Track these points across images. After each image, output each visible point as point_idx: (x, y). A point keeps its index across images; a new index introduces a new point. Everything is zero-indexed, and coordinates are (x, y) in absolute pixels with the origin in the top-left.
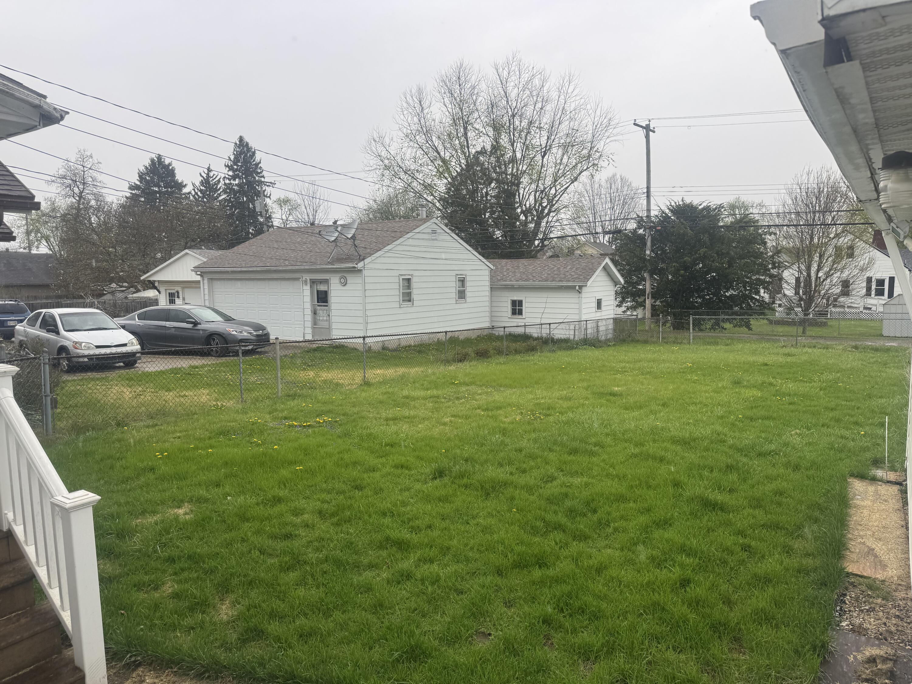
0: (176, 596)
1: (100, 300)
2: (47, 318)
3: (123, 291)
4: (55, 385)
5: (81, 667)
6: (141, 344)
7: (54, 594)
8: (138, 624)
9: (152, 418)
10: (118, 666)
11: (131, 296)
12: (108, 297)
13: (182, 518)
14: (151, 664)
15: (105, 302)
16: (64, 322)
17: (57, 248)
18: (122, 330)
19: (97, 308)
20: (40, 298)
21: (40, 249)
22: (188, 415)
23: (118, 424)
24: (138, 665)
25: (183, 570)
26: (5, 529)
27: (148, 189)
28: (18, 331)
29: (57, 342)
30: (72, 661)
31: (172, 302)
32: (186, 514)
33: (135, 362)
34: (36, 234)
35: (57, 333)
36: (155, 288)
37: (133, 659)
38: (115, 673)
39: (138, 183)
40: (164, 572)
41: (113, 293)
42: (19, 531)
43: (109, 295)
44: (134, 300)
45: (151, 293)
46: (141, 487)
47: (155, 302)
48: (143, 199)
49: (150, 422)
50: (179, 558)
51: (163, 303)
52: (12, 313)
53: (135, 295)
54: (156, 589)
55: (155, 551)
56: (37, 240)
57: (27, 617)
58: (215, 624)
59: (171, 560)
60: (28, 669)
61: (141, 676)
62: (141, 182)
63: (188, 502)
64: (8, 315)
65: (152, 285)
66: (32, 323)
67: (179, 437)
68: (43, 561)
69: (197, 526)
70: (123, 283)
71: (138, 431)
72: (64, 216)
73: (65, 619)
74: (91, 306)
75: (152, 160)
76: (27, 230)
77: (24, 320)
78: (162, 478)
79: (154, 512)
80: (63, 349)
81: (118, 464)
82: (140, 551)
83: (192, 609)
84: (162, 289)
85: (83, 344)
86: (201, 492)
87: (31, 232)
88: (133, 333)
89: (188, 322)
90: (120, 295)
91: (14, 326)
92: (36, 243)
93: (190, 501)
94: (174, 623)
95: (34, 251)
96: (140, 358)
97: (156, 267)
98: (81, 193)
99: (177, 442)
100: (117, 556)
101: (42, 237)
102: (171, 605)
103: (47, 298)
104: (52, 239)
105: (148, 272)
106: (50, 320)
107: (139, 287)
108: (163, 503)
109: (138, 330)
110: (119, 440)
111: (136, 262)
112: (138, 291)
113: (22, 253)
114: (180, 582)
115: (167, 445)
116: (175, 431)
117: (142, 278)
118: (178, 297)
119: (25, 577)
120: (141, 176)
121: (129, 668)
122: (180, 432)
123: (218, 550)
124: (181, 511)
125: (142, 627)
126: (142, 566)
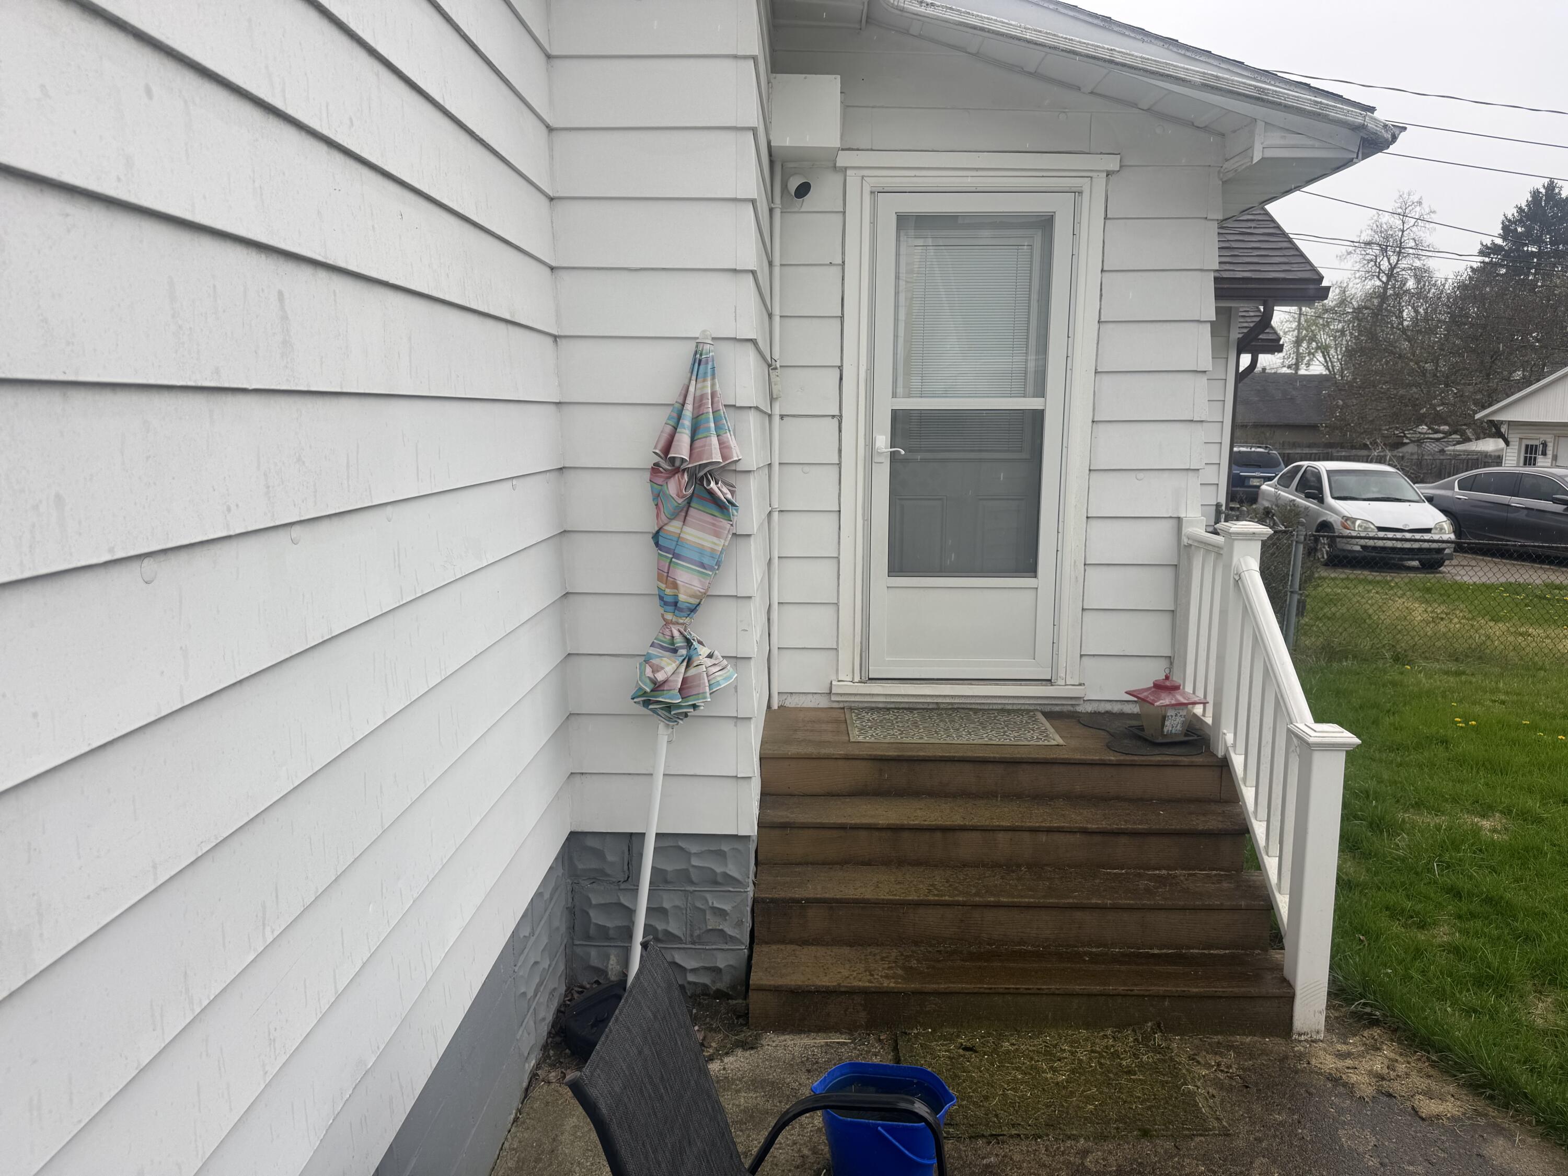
0: (1455, 950)
1: (1395, 453)
2: (1308, 475)
3: (1438, 440)
4: (1307, 580)
5: (1291, 982)
6: (1458, 531)
7: (1271, 864)
8: (1385, 966)
9: (1457, 660)
10: (1343, 1010)
11: (1451, 448)
12: (1411, 449)
13: (1485, 834)
14: (1395, 1031)
15: (1403, 457)
16: (1333, 485)
17: (1337, 365)
18: (1427, 505)
19: (1389, 465)
20: (1300, 446)
21: (1311, 367)
22: (1528, 669)
23: (1396, 659)
24: (1374, 1023)
25: (1473, 916)
26: (1220, 754)
27: (1517, 250)
28: (1265, 492)
29: (1318, 514)
30: (1279, 968)
31: (1529, 461)
32: (1494, 831)
33: (1441, 563)
34: (1309, 343)
35: (1321, 500)
36: (1499, 435)
37: (1368, 1010)
38: (1336, 1018)
39: (1499, 241)
40: (1440, 906)
41: (1419, 442)
42: (1238, 761)
43: (1411, 445)
44: (1456, 456)
45: (1490, 445)
46: (1420, 766)
47: (1497, 460)
48: (1503, 271)
49: (1453, 667)
50: (1470, 895)
51: (1512, 462)
52: (1260, 466)
53: (1458, 447)
54: (1422, 926)
55: (1430, 870)
56: (1309, 353)
57: (1231, 883)
58: (1519, 1023)
59: (1456, 893)
60: (1222, 952)
61: (1376, 1040)
62: (1504, 238)
63: (1501, 812)
64: (1251, 469)
65: (1494, 429)
66: (1285, 482)
67: (1503, 702)
68: (1263, 813)
69: (1512, 856)
70: (1439, 425)
71: (1429, 676)
72: (1358, 310)
73: (1280, 905)
74: (1380, 460)
75: (1536, 194)
76: (1297, 337)
77: (1274, 477)
78: (1461, 761)
79: (1438, 811)
80: (1325, 526)
81: (1387, 720)
82: (1403, 860)
83: (1480, 982)
84: (1514, 438)
85: (1358, 522)
86: (1530, 803)
87: (1302, 341)
88: (1444, 511)
89: (1556, 501)
90: (1432, 447)
91: (1259, 487)
92: (1307, 358)
93: (1507, 812)
94: (1444, 990)
95: (1303, 371)
96: (1450, 557)
97: (1508, 396)
98: (1392, 268)
99: (1498, 709)
100: (1367, 856)
101: (1318, 348)
102: (1443, 959)
103: (1310, 446)
104: (1332, 352)
105: (1490, 405)
106: (1313, 479)
107: (1469, 433)
108: (1455, 800)
109: (1455, 508)
110: (1394, 684)
111: (1471, 388)
112: (1467, 440)
113: (1285, 375)
114: (1465, 932)
115: (1477, 709)
116: (1496, 691)
117: (1477, 416)
118: (1544, 454)
119: (1237, 827)
120: (1507, 229)
121: (1359, 1021)
122: (1507, 693)
123: (1546, 907)
124: (1486, 824)
125: (1390, 971)
126: (1403, 884)
